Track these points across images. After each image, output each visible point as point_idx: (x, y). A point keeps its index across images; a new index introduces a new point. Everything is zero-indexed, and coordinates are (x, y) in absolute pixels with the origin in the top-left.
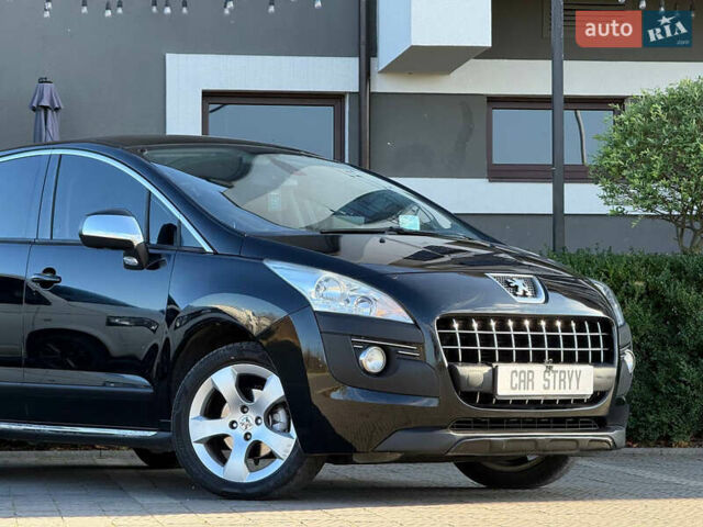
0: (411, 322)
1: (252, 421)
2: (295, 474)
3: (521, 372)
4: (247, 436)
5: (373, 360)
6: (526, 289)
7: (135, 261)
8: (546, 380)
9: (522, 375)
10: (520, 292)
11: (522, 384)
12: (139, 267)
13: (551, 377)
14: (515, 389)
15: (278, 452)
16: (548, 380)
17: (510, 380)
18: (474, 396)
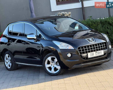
1: (54, 64)
3: (92, 54)
4: (54, 67)
8: (96, 54)
15: (58, 69)
17: (90, 55)
18: (85, 58)
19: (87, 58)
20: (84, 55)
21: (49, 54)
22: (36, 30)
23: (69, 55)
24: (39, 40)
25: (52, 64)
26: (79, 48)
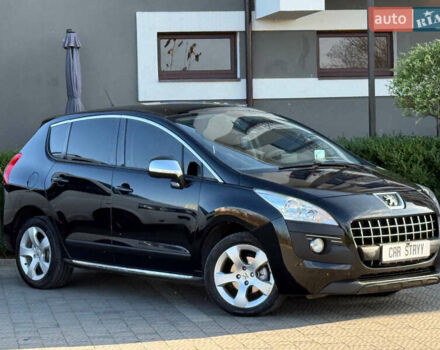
0: (337, 225)
1: (249, 274)
3: (394, 248)
4: (246, 283)
5: (317, 246)
7: (178, 185)
8: (406, 251)
10: (391, 203)
11: (395, 254)
12: (181, 188)
13: (409, 249)
14: (391, 257)
15: (264, 291)
17: (389, 253)
18: (370, 262)
19: (377, 261)
20: (370, 250)
21: (232, 236)
25: (242, 273)
26: (355, 224)
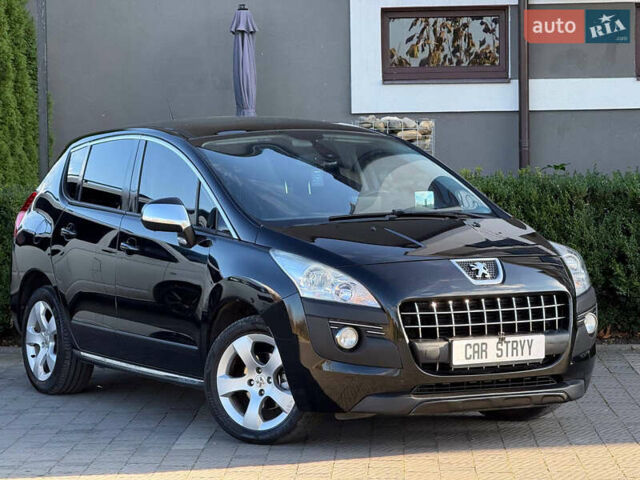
0: (379, 306)
1: (265, 380)
2: (295, 426)
3: (475, 345)
4: (261, 392)
6: (485, 272)
7: (184, 242)
8: (498, 349)
9: (476, 347)
10: (480, 275)
11: (476, 355)
12: (188, 247)
13: (504, 347)
14: (470, 358)
15: (283, 406)
16: (501, 350)
17: (464, 352)
18: (435, 365)
19: (444, 365)
20: (431, 348)
21: (241, 322)
22: (197, 185)
23: (347, 338)
24: (204, 237)
25: (255, 376)
26: (407, 306)
